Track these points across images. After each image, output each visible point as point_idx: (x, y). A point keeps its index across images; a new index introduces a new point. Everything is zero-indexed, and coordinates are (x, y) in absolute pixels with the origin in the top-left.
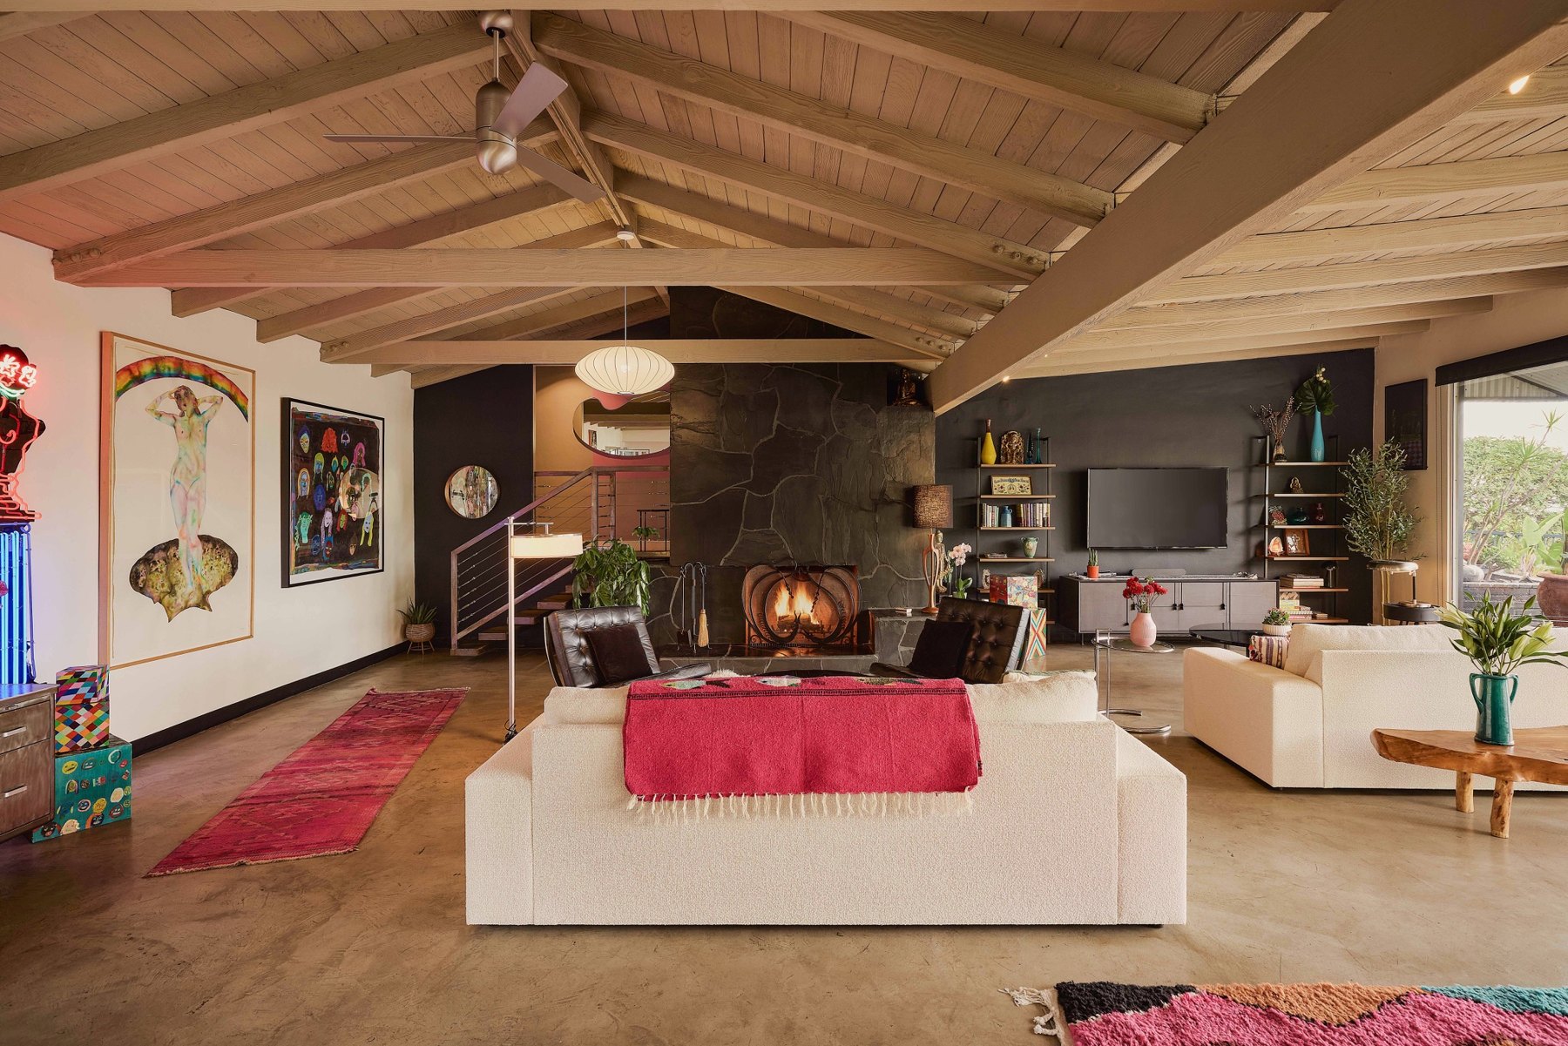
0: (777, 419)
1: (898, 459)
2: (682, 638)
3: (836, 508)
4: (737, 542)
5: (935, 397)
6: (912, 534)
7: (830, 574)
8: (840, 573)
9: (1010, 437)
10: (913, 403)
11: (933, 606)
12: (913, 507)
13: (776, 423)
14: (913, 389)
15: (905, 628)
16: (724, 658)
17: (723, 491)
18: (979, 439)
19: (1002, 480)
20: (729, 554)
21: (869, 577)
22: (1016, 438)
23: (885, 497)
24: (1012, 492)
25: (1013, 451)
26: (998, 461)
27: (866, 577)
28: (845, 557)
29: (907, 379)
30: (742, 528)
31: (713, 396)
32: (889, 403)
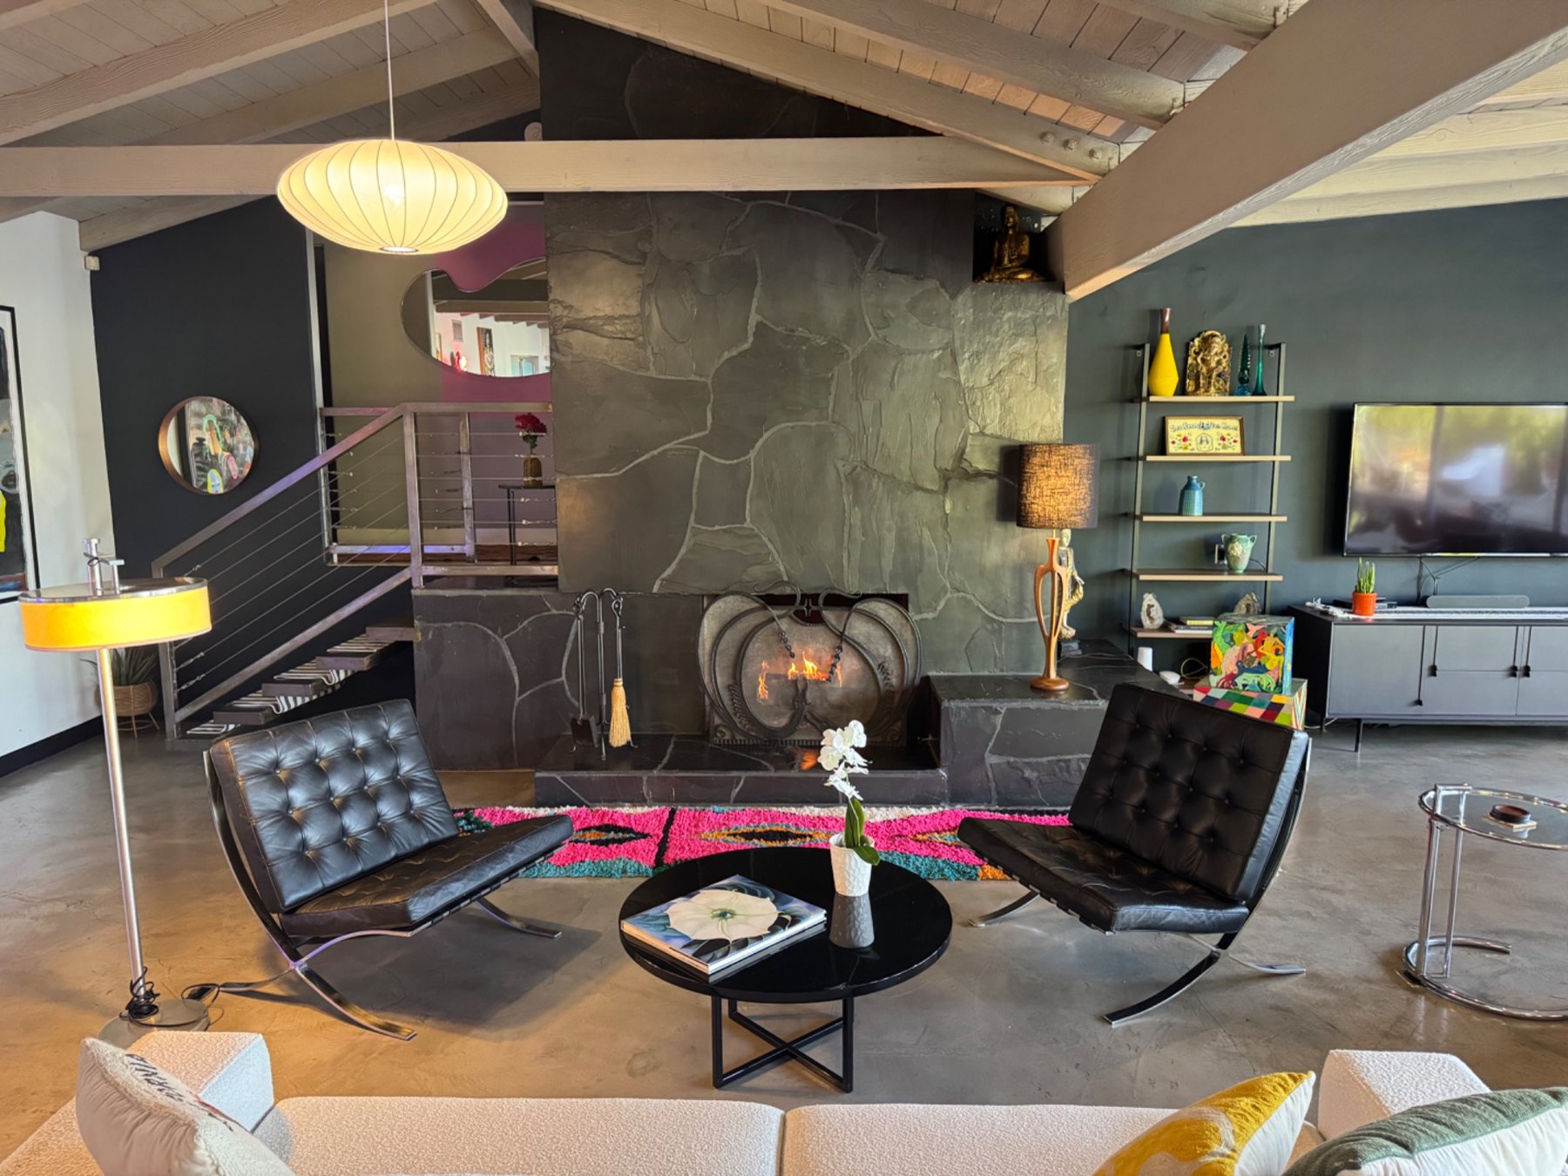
0: (758, 311)
1: (992, 389)
2: (582, 730)
3: (870, 486)
4: (683, 550)
5: (1068, 265)
6: (1014, 537)
7: (862, 613)
8: (882, 609)
9: (1207, 343)
10: (1023, 276)
11: (1053, 675)
12: (1021, 485)
13: (754, 318)
14: (1025, 249)
15: (999, 720)
16: (655, 773)
17: (655, 452)
18: (1147, 347)
19: (1187, 427)
20: (668, 572)
21: (930, 616)
22: (1219, 344)
23: (965, 465)
24: (1205, 448)
25: (1210, 371)
26: (1181, 390)
27: (925, 616)
28: (887, 580)
29: (1013, 227)
30: (692, 523)
31: (632, 263)
32: (978, 275)
